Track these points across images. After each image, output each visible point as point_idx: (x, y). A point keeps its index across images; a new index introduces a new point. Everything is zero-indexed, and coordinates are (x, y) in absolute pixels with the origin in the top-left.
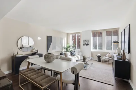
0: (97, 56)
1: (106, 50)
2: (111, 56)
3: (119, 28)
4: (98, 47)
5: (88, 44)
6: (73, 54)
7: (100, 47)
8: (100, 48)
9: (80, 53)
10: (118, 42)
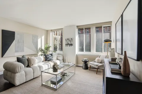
0: (83, 61)
1: (95, 52)
2: (102, 61)
3: (111, 22)
4: (86, 48)
5: (71, 45)
6: (48, 59)
7: (88, 48)
8: (88, 50)
9: (59, 56)
10: (111, 41)
